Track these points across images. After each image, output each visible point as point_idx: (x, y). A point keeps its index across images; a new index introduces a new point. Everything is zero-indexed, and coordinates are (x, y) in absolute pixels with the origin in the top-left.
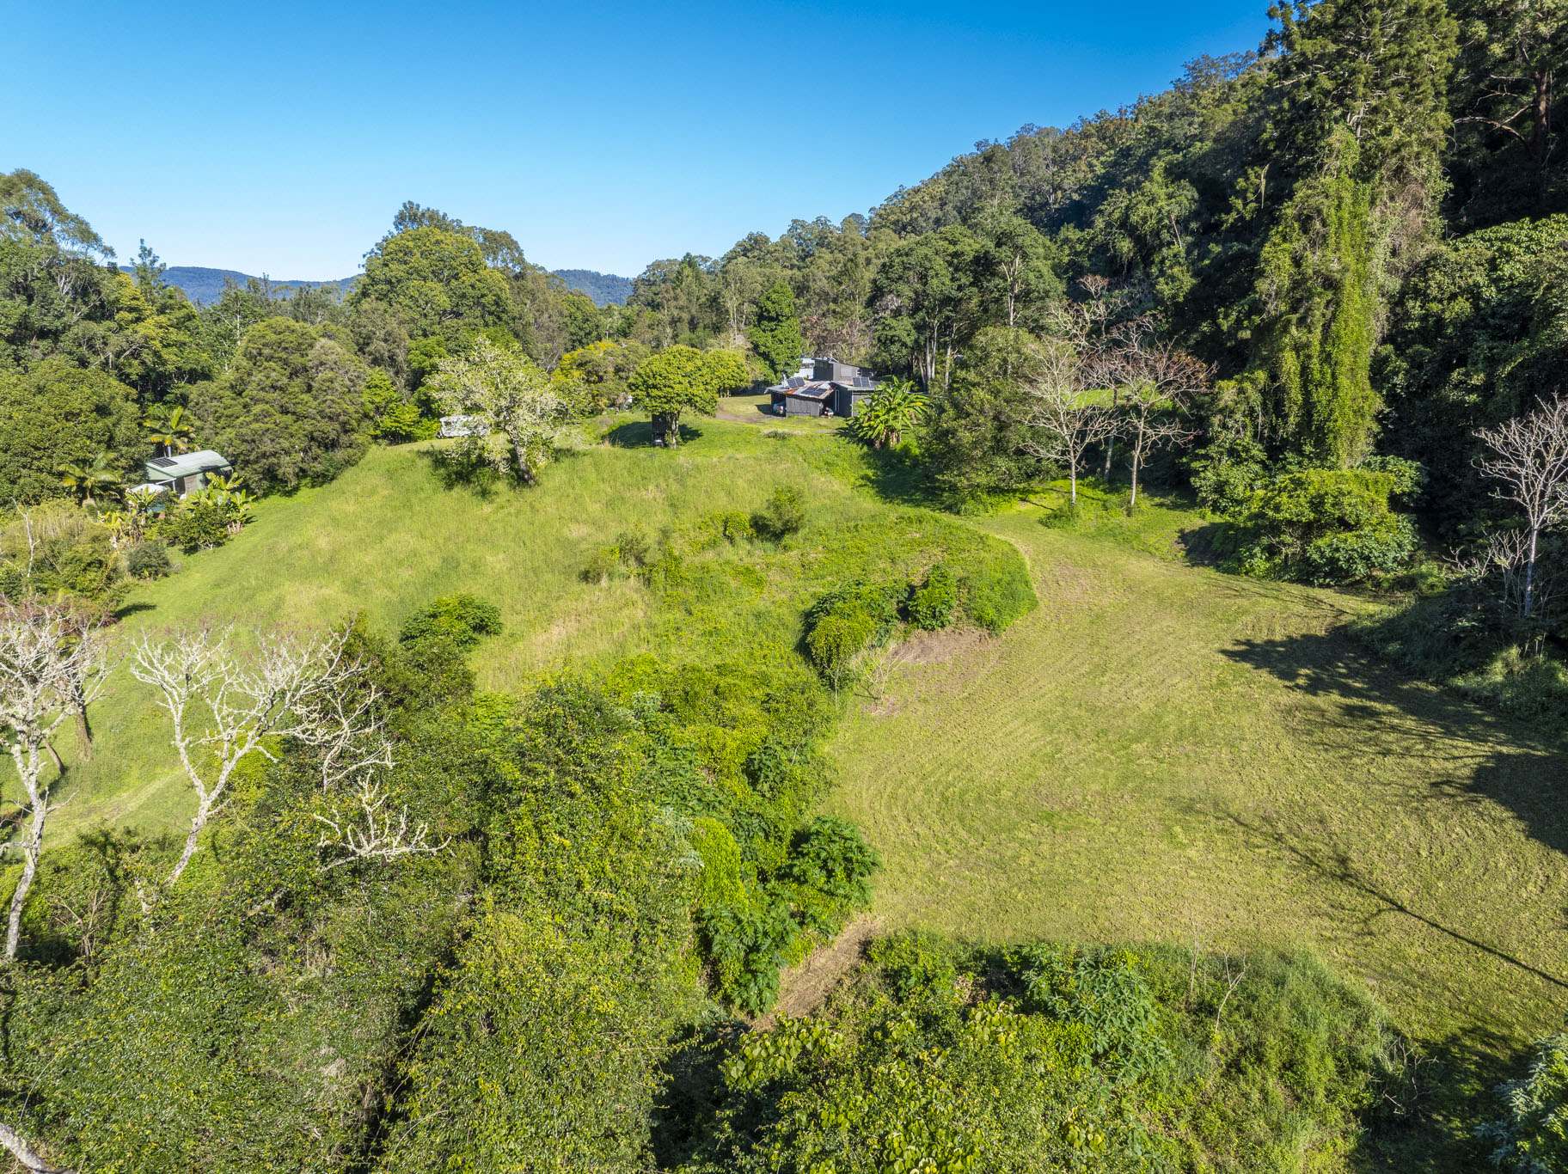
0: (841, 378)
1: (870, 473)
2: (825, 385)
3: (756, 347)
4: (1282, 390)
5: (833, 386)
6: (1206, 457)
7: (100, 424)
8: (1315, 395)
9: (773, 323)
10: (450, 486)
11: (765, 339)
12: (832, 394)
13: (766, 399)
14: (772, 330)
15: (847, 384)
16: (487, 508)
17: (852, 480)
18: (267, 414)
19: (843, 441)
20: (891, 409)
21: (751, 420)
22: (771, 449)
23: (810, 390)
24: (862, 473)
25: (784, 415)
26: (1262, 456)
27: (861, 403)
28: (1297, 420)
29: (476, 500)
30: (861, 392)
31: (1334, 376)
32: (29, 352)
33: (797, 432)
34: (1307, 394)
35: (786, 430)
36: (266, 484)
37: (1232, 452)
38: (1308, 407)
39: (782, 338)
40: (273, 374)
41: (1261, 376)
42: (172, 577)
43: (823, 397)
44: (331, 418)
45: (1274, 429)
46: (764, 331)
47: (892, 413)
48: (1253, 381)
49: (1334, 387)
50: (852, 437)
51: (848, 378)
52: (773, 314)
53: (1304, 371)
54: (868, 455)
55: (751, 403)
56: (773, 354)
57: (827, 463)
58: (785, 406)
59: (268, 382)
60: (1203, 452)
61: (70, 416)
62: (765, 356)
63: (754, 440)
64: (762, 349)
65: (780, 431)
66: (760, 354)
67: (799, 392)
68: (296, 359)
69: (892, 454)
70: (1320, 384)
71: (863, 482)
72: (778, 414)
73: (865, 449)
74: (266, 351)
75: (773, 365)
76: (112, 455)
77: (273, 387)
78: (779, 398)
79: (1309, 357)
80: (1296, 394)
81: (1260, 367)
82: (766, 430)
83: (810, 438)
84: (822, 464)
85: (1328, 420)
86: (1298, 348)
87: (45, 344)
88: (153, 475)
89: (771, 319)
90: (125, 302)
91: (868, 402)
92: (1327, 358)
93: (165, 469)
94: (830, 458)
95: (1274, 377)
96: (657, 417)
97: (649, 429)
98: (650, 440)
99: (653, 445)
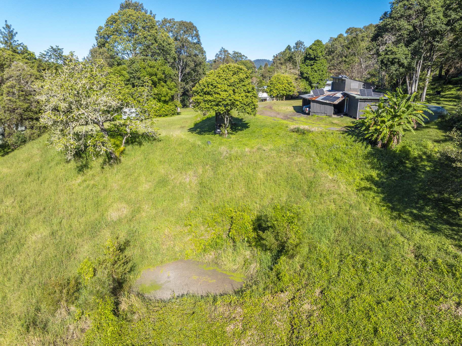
0: (350, 89)
1: (374, 173)
2: (339, 94)
3: (302, 74)
5: (345, 95)
9: (312, 62)
11: (307, 70)
12: (343, 101)
13: (299, 103)
14: (311, 65)
15: (355, 94)
17: (358, 180)
19: (350, 139)
20: (396, 116)
21: (286, 117)
22: (292, 142)
23: (328, 97)
24: (367, 174)
25: (308, 114)
27: (368, 109)
30: (365, 100)
33: (315, 129)
35: (307, 127)
39: (316, 68)
43: (336, 102)
46: (307, 66)
47: (396, 119)
50: (358, 136)
51: (355, 90)
52: (313, 56)
54: (372, 155)
55: (290, 104)
56: (311, 78)
57: (335, 159)
58: (310, 108)
62: (307, 79)
63: (282, 133)
64: (305, 75)
65: (302, 127)
66: (304, 78)
67: (320, 99)
69: (393, 155)
71: (368, 185)
72: (304, 113)
73: (369, 147)
75: (310, 84)
78: (307, 103)
82: (292, 126)
83: (324, 135)
84: (331, 160)
89: (311, 59)
91: (375, 108)
94: (339, 155)
96: (218, 114)
97: (214, 122)
98: (215, 130)
99: (215, 133)
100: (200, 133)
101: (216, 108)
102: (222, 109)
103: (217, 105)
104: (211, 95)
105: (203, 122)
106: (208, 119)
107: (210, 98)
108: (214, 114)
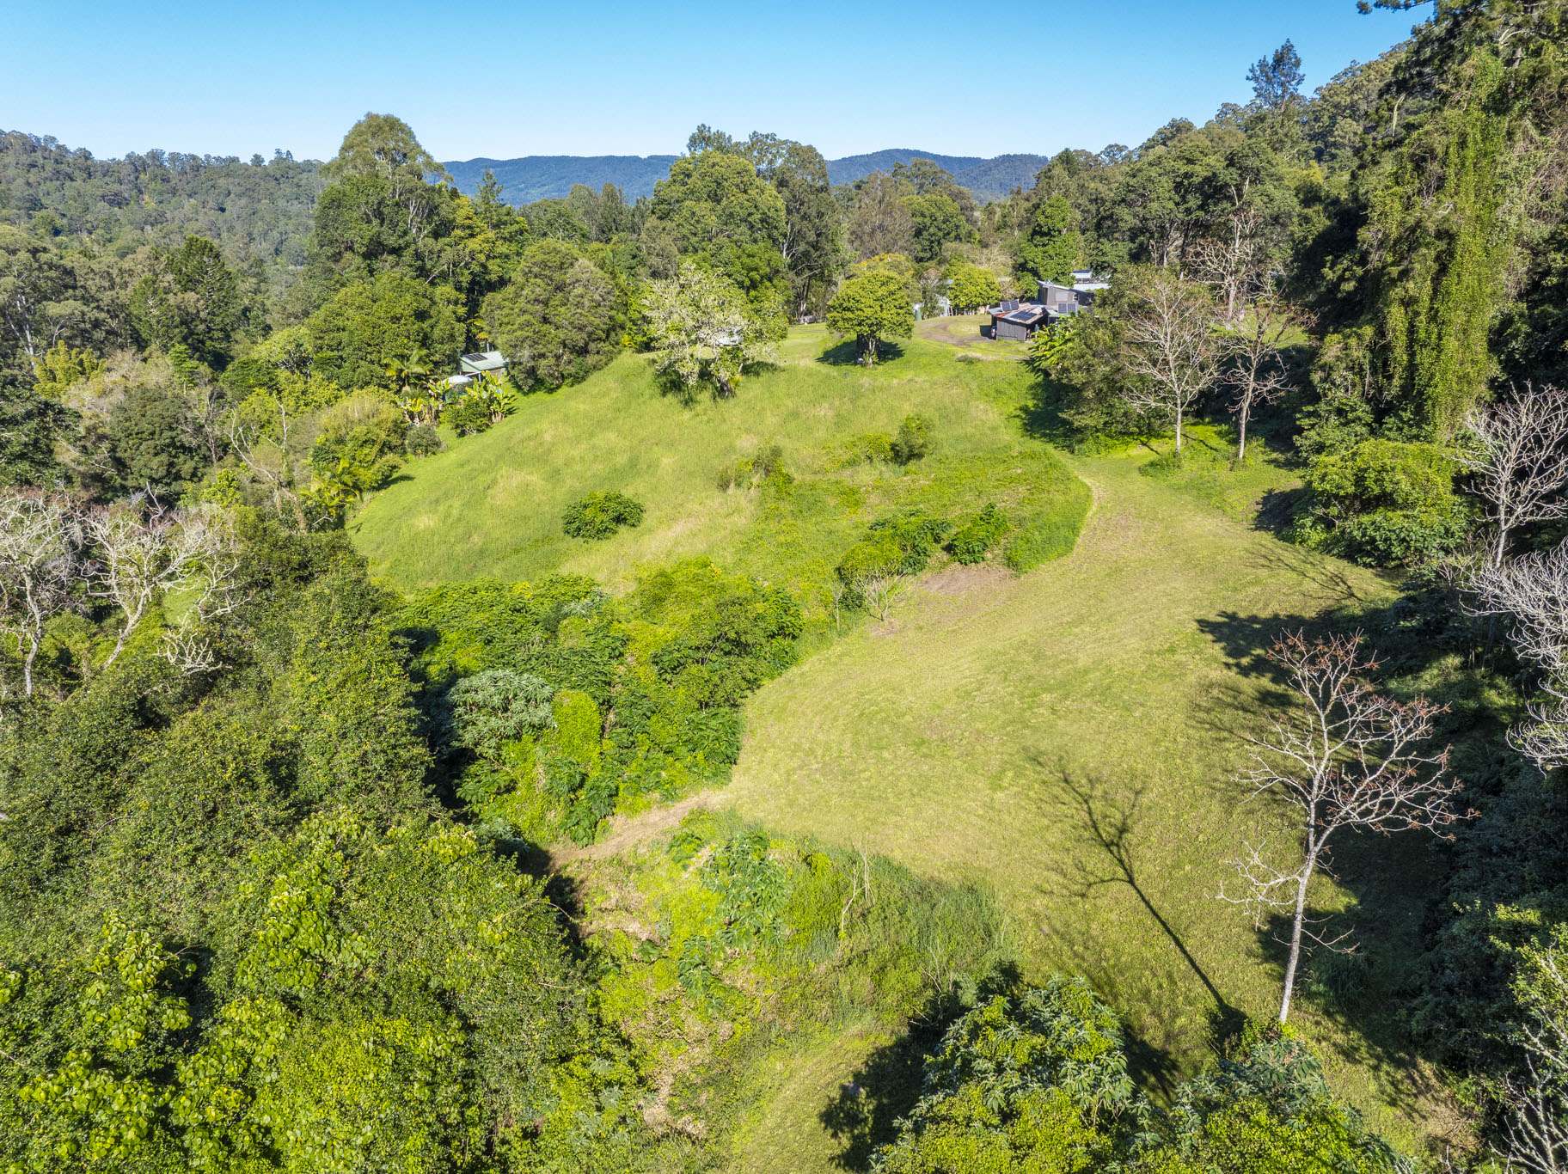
1: (1031, 404)
2: (1038, 309)
4: (1387, 348)
5: (1044, 310)
6: (1315, 414)
7: (416, 327)
8: (1418, 357)
9: (1045, 238)
10: (664, 394)
14: (1044, 245)
15: (1053, 310)
16: (687, 415)
18: (529, 324)
19: (1023, 370)
22: (955, 373)
24: (1023, 403)
25: (994, 338)
26: (1369, 418)
28: (1402, 382)
29: (679, 407)
31: (1440, 338)
32: (380, 265)
33: (990, 357)
34: (1412, 355)
35: (984, 355)
36: (530, 382)
37: (1340, 412)
38: (1412, 368)
39: (1051, 252)
40: (538, 290)
41: (1368, 331)
42: (439, 455)
43: (1029, 321)
44: (580, 329)
45: (1380, 390)
48: (1359, 337)
49: (1439, 348)
50: (1034, 366)
53: (1412, 330)
54: (1039, 386)
55: (978, 323)
57: (997, 391)
58: (996, 329)
59: (533, 297)
60: (1311, 408)
61: (396, 319)
62: (1033, 272)
63: (946, 362)
65: (972, 355)
66: (1028, 270)
67: (1011, 315)
68: (557, 276)
70: (1424, 346)
71: (1019, 413)
72: (989, 336)
73: (1039, 380)
74: (536, 269)
76: (425, 352)
77: (536, 300)
79: (1417, 314)
80: (1400, 354)
81: (1369, 322)
84: (992, 391)
85: (1428, 385)
86: (1408, 303)
87: (391, 258)
88: (465, 368)
90: (459, 221)
92: (1433, 316)
93: (475, 364)
94: (1003, 386)
95: (1381, 332)
96: (860, 337)
97: (855, 348)
98: (856, 359)
99: (856, 364)
100: (835, 363)
101: (858, 328)
102: (866, 329)
103: (860, 325)
104: (853, 312)
105: (838, 349)
106: (846, 344)
107: (852, 316)
108: (854, 337)
